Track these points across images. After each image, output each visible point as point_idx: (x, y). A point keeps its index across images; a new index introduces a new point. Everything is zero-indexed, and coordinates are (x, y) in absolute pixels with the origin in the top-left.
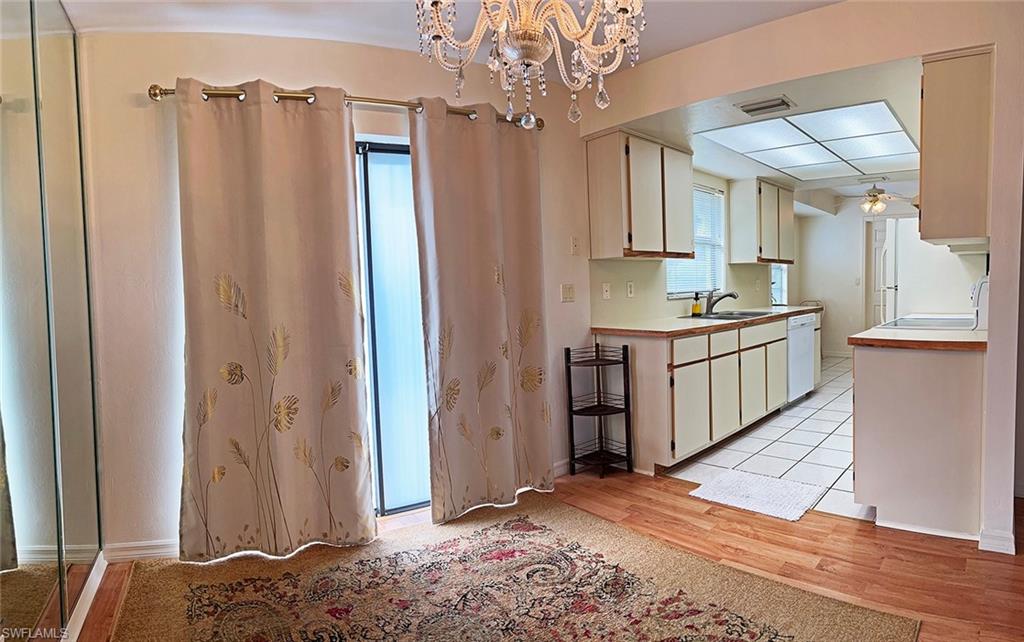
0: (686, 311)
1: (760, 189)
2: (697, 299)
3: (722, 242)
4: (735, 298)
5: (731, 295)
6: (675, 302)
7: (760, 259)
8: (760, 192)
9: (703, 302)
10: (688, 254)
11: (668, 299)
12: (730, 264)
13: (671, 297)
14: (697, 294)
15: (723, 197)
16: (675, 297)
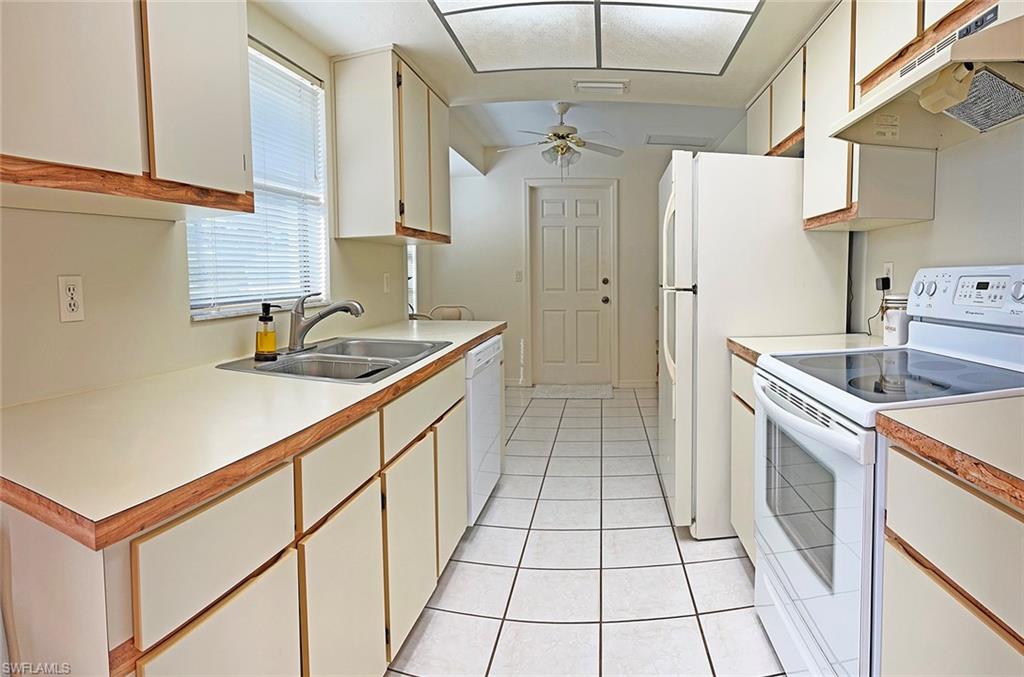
0: (243, 349)
1: (399, 76)
2: (266, 318)
3: (322, 194)
4: (356, 314)
5: (346, 309)
6: (209, 327)
7: (401, 229)
8: (399, 84)
9: (282, 322)
10: (235, 196)
11: (193, 321)
12: (339, 241)
13: (200, 317)
14: (266, 307)
15: (321, 92)
16: (213, 313)
